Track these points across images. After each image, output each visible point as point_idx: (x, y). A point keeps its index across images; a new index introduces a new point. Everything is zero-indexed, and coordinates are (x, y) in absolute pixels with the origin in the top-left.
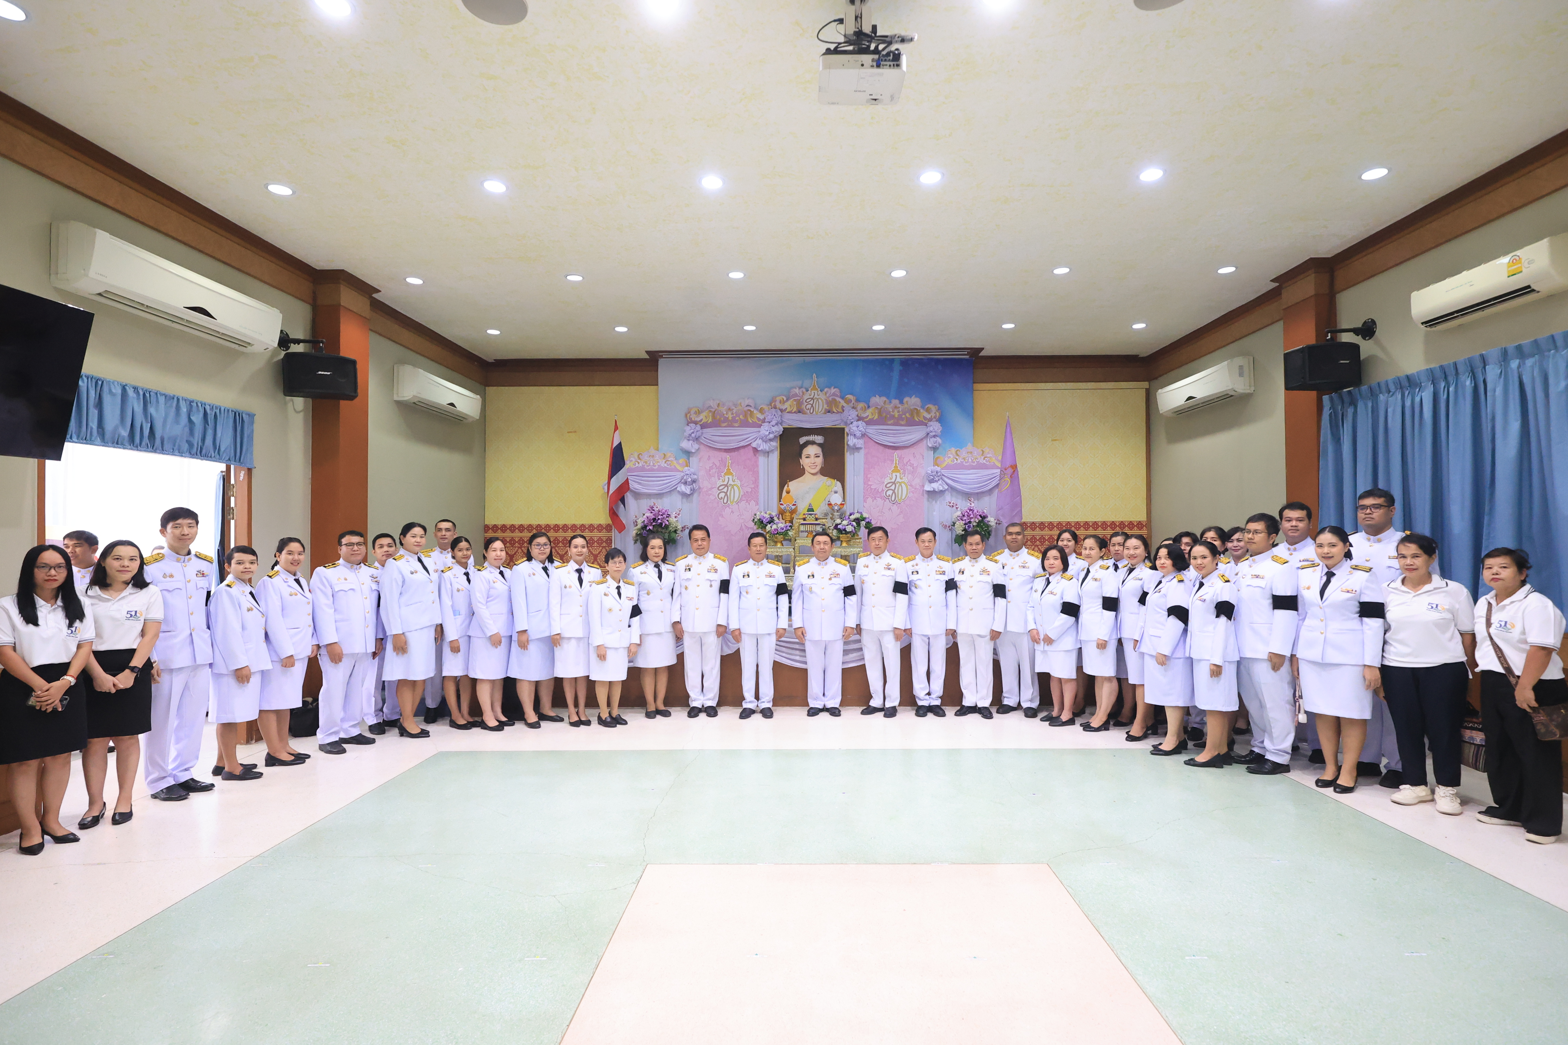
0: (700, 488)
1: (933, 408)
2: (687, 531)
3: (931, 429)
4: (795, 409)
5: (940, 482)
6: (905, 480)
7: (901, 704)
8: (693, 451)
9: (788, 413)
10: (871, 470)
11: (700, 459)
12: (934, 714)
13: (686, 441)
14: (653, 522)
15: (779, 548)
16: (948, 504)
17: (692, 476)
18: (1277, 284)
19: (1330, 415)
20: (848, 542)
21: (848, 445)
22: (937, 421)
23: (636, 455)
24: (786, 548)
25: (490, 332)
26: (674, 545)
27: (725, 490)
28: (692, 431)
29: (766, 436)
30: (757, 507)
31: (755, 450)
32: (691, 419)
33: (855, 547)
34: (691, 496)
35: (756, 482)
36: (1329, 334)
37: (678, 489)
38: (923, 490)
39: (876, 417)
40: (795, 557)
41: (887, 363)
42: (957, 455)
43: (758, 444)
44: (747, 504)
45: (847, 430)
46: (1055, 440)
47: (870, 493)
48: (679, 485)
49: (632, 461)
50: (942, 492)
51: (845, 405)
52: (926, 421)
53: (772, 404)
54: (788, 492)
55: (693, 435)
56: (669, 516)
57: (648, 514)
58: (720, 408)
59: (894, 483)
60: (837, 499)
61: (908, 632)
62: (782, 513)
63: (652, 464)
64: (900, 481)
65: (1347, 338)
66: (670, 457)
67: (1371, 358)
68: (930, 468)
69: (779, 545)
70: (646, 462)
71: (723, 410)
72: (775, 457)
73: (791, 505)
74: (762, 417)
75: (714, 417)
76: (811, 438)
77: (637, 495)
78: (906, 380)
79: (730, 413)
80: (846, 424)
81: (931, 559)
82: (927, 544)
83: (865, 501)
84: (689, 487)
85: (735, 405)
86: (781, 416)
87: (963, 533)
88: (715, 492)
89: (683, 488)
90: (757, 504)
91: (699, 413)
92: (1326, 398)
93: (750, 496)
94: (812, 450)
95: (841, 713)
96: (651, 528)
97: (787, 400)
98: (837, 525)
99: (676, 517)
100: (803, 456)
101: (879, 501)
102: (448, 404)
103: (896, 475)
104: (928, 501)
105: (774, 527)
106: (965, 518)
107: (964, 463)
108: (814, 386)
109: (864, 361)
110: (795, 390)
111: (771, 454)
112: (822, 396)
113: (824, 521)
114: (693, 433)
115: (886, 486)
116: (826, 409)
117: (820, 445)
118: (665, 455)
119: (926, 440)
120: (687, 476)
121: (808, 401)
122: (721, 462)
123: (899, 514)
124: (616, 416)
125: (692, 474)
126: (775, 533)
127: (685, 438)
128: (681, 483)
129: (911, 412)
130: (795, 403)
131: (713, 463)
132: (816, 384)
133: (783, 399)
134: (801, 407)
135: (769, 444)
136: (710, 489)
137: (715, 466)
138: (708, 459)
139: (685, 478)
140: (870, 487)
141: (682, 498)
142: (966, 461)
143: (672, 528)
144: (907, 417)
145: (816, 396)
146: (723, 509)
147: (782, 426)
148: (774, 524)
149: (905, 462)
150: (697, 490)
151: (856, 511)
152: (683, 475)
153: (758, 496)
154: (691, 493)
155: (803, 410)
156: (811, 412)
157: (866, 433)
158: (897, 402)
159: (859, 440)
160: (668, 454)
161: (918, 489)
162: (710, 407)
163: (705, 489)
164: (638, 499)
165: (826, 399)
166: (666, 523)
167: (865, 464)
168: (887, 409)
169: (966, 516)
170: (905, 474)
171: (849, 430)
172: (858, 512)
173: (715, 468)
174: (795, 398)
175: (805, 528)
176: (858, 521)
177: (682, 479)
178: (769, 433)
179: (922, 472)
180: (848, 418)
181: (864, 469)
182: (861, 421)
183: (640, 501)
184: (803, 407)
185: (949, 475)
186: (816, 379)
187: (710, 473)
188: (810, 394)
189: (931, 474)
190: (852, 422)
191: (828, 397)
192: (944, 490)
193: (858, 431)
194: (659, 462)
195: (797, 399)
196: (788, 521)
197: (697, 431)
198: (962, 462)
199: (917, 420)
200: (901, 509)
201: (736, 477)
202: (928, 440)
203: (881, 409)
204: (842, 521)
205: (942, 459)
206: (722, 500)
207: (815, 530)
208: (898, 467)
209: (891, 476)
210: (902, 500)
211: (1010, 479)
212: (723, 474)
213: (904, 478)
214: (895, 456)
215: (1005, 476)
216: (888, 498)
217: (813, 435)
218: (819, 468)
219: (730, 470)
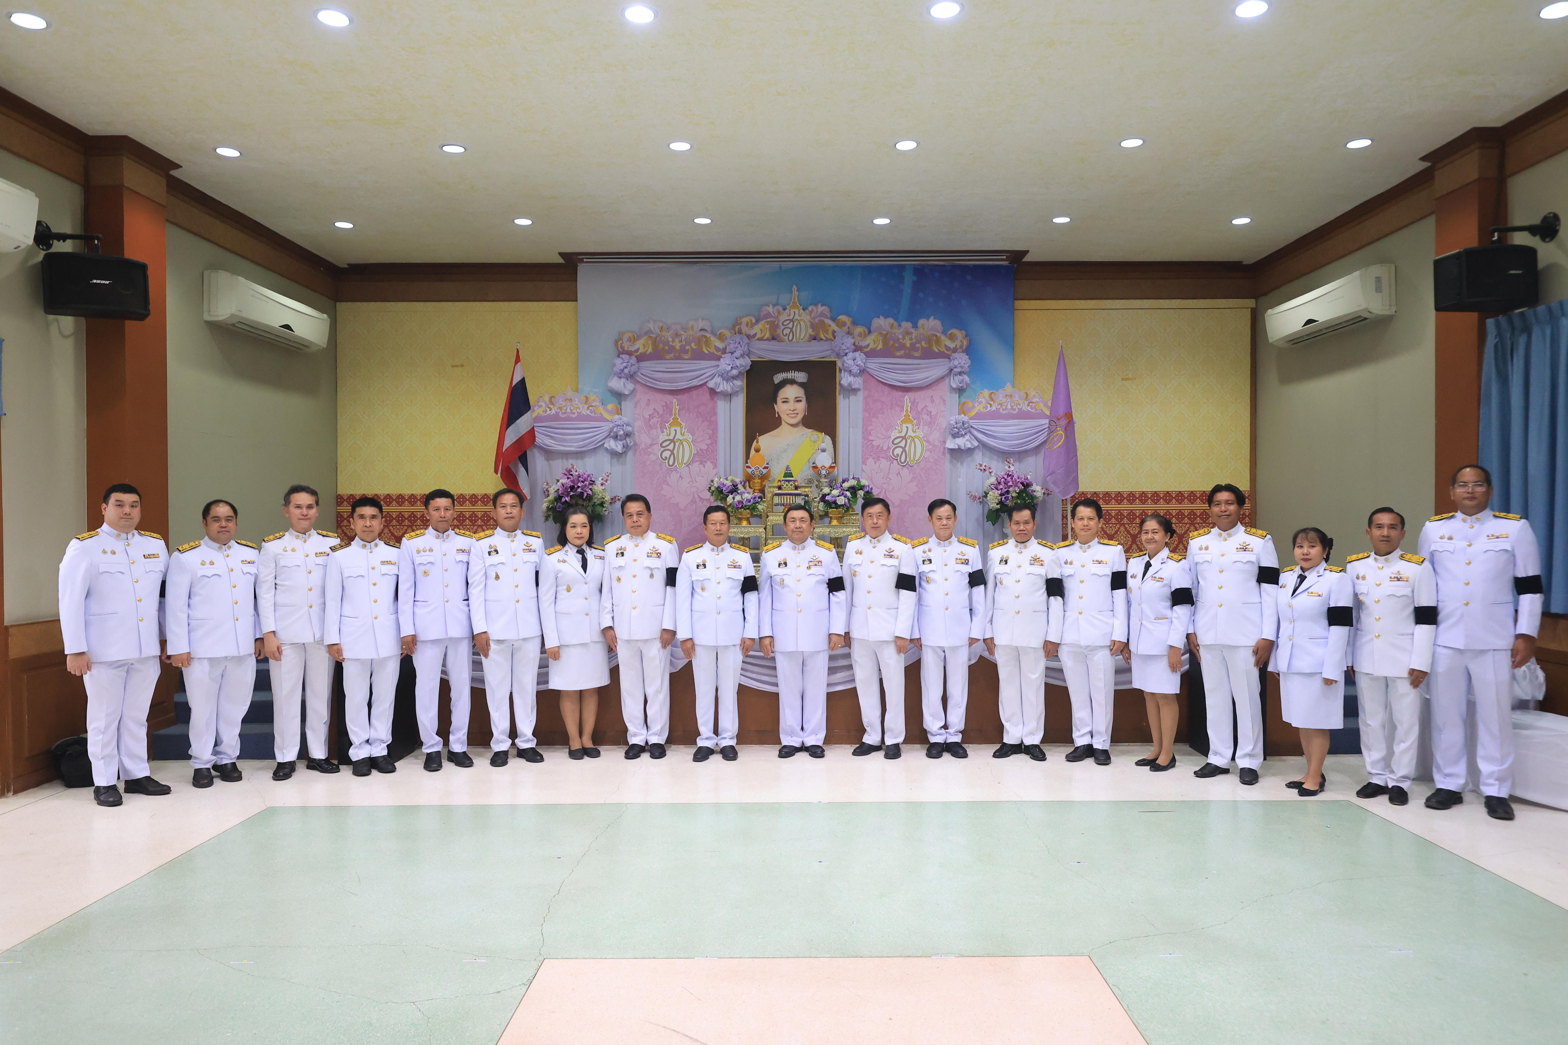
0: (635, 444)
1: (959, 334)
2: (618, 504)
3: (956, 363)
4: (768, 335)
5: (967, 437)
6: (920, 433)
7: (907, 741)
8: (627, 393)
9: (759, 339)
10: (873, 419)
11: (636, 404)
12: (952, 755)
13: (616, 378)
14: (571, 491)
15: (745, 527)
16: (979, 467)
17: (624, 428)
18: (1426, 164)
19: (1496, 346)
20: (839, 519)
21: (840, 385)
22: (963, 352)
23: (547, 399)
24: (755, 527)
25: (339, 224)
26: (603, 522)
27: (671, 447)
28: (625, 364)
29: (728, 372)
30: (716, 470)
31: (713, 392)
32: (622, 347)
33: (849, 527)
34: (623, 455)
35: (714, 437)
36: (1496, 234)
37: (605, 445)
38: (945, 448)
39: (880, 346)
40: (766, 540)
41: (895, 271)
42: (992, 400)
43: (716, 383)
44: (701, 466)
45: (839, 364)
46: (1127, 379)
47: (872, 451)
48: (608, 439)
49: (540, 406)
50: (970, 451)
51: (836, 328)
52: (949, 353)
53: (736, 328)
54: (757, 450)
55: (626, 371)
56: (593, 483)
57: (564, 481)
58: (664, 333)
59: (904, 438)
60: (824, 460)
61: (917, 643)
62: (748, 479)
63: (569, 411)
64: (913, 435)
65: (1520, 239)
66: (594, 401)
67: (1550, 267)
68: (954, 418)
69: (744, 523)
70: (561, 408)
71: (668, 336)
72: (739, 403)
73: (761, 469)
74: (721, 346)
75: (655, 345)
76: (790, 375)
77: (549, 454)
78: (921, 295)
79: (677, 340)
80: (838, 355)
81: (950, 543)
82: (945, 522)
83: (864, 463)
84: (621, 443)
85: (685, 329)
86: (748, 343)
87: (998, 506)
88: (657, 450)
89: (612, 444)
90: (715, 466)
91: (634, 339)
92: (1490, 323)
93: (705, 455)
94: (791, 392)
95: (825, 753)
96: (568, 499)
97: (757, 321)
98: (824, 496)
99: (602, 484)
100: (779, 400)
101: (884, 463)
102: (280, 326)
103: (907, 427)
104: (951, 462)
105: (738, 498)
106: (1001, 487)
107: (1001, 410)
108: (794, 303)
109: (865, 268)
110: (767, 308)
111: (734, 399)
112: (806, 317)
113: (807, 490)
115: (893, 442)
116: (810, 335)
117: (801, 385)
118: (587, 398)
119: (949, 378)
120: (619, 427)
121: (785, 323)
122: (665, 408)
123: (912, 481)
124: (518, 344)
125: (625, 425)
126: (740, 506)
127: (615, 374)
128: (610, 437)
129: (929, 340)
130: (767, 326)
131: (654, 409)
132: (796, 300)
133: (751, 320)
134: (776, 331)
135: (731, 383)
136: (650, 445)
137: (656, 413)
138: (647, 404)
139: (615, 430)
140: (872, 443)
141: (611, 458)
142: (1004, 407)
143: (598, 500)
144: (922, 346)
145: (797, 317)
146: (668, 473)
147: (749, 358)
148: (738, 493)
149: (919, 409)
150: (631, 446)
151: (852, 477)
152: (612, 426)
153: (717, 455)
154: (623, 451)
155: (778, 335)
156: (790, 339)
157: (866, 368)
158: (908, 325)
159: (856, 378)
160: (592, 397)
161: (938, 446)
162: (650, 331)
163: (643, 446)
164: (548, 459)
165: (810, 321)
166: (588, 493)
167: (865, 410)
168: (895, 334)
169: (1003, 484)
170: (920, 425)
171: (843, 365)
172: (853, 478)
173: (658, 416)
174: (768, 320)
175: (781, 500)
176: (854, 491)
177: (610, 432)
178: (732, 367)
179: (943, 422)
180: (841, 347)
181: (863, 419)
182: (859, 351)
183: (551, 462)
184: (779, 331)
185: (980, 427)
186: (797, 293)
187: (651, 423)
188: (788, 314)
189: (956, 426)
190: (847, 353)
191: (814, 319)
192: (972, 447)
193: (855, 366)
194: (579, 408)
195: (772, 321)
196: (757, 490)
197: (632, 365)
198: (998, 409)
199: (937, 351)
200: (911, 474)
201: (686, 430)
202: (952, 378)
203: (887, 334)
204: (831, 491)
205: (970, 405)
206: (667, 461)
207: (794, 502)
208: (910, 416)
209: (900, 429)
210: (915, 462)
211: (1063, 433)
212: (668, 424)
213: (918, 431)
214: (905, 400)
215: (1058, 429)
216: (896, 458)
217: (793, 371)
218: (800, 417)
219: (678, 419)
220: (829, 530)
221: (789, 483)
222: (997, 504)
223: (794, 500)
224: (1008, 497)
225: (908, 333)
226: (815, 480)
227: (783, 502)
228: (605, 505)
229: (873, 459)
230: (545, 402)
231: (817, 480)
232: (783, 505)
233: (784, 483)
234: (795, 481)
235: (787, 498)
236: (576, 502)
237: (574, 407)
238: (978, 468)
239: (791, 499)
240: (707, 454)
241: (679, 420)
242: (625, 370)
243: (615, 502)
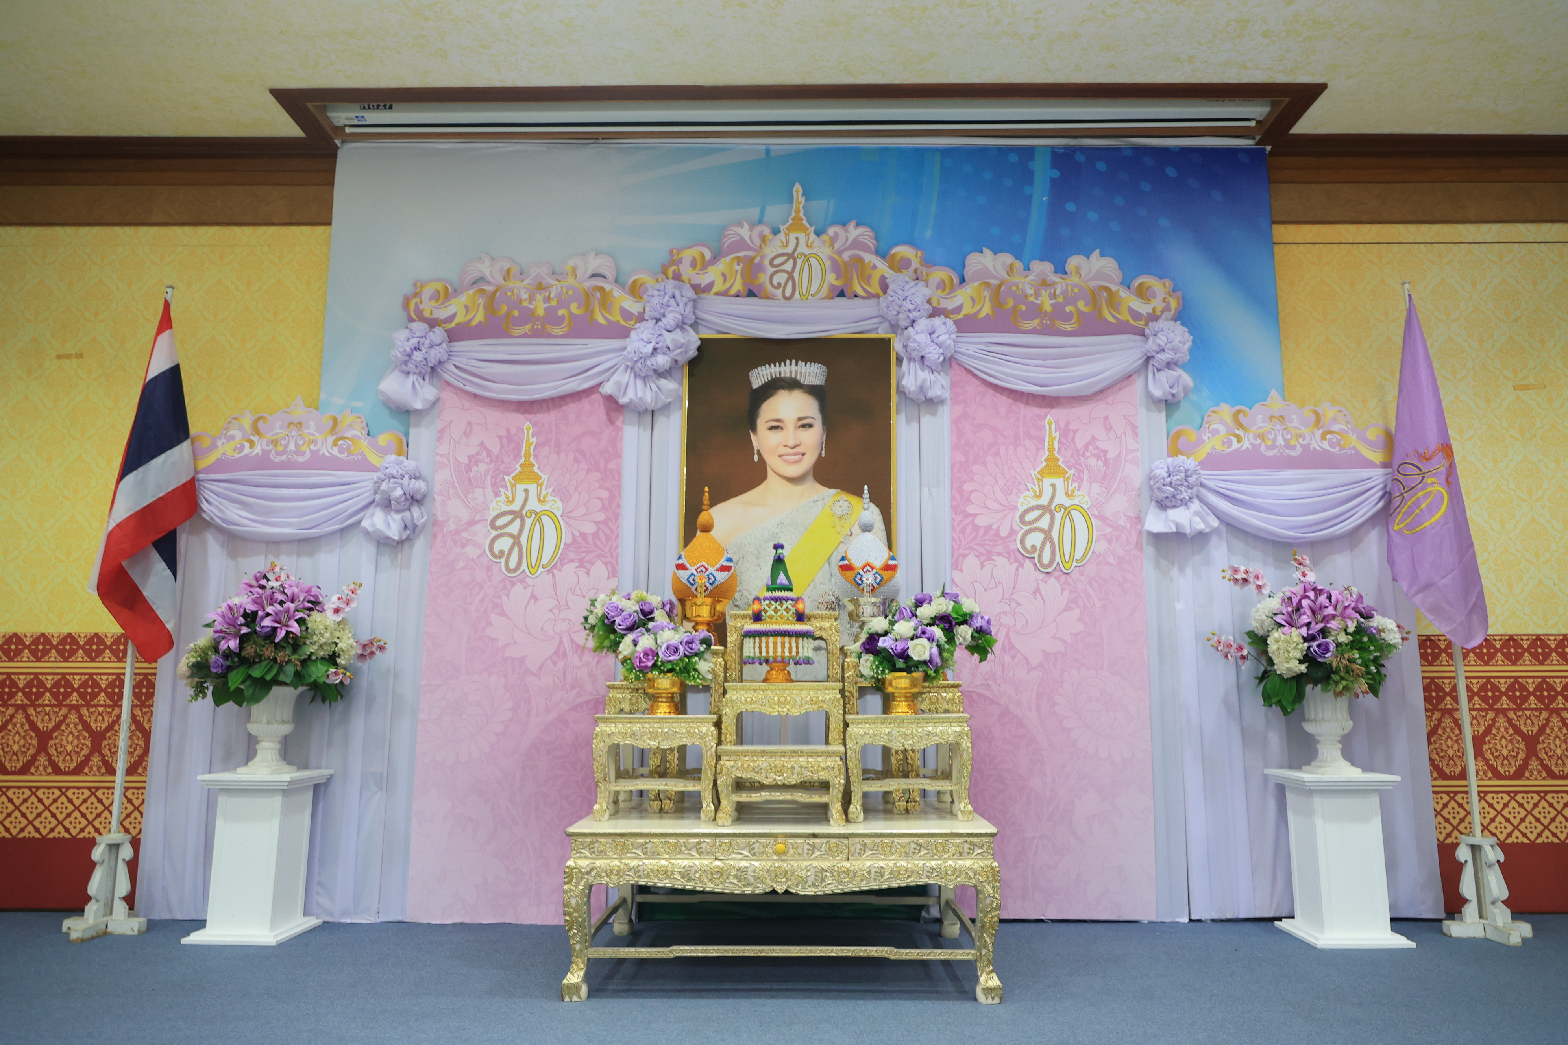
0: (435, 523)
1: (1158, 286)
3: (1162, 340)
4: (738, 286)
5: (1196, 505)
8: (418, 406)
9: (717, 294)
10: (976, 468)
11: (441, 432)
13: (396, 374)
14: (251, 624)
15: (662, 720)
16: (1230, 574)
17: (405, 482)
20: (913, 698)
21: (901, 392)
22: (1175, 319)
23: (247, 422)
24: (687, 721)
26: (339, 706)
27: (514, 528)
28: (414, 341)
29: (646, 360)
30: (613, 583)
31: (613, 405)
32: (418, 311)
34: (406, 546)
35: (611, 506)
37: (363, 524)
38: (1141, 532)
39: (987, 309)
40: (719, 754)
41: (1013, 158)
42: (1240, 426)
43: (618, 383)
44: (582, 573)
45: (897, 346)
46: (1526, 387)
47: (972, 541)
48: (371, 510)
49: (233, 438)
50: (1201, 538)
51: (888, 272)
52: (1140, 324)
53: (669, 271)
54: (707, 529)
55: (418, 356)
56: (314, 606)
57: (242, 600)
58: (511, 284)
59: (1046, 509)
60: (866, 553)
62: (681, 596)
63: (292, 447)
64: (1067, 502)
68: (1161, 463)
69: (663, 709)
71: (521, 289)
72: (673, 428)
73: (711, 570)
74: (634, 307)
75: (491, 308)
76: (787, 370)
77: (229, 537)
78: (1071, 207)
79: (539, 297)
80: (895, 327)
83: (956, 565)
84: (398, 517)
85: (558, 274)
86: (694, 301)
87: (1303, 668)
88: (482, 534)
89: (377, 520)
90: (613, 572)
91: (446, 295)
93: (591, 548)
94: (788, 406)
96: (233, 644)
97: (715, 259)
98: (873, 638)
99: (336, 612)
100: (762, 424)
101: (1003, 567)
103: (1053, 485)
104: (1157, 565)
105: (646, 642)
106: (1305, 619)
107: (1263, 449)
108: (797, 219)
110: (738, 229)
111: (660, 421)
112: (822, 249)
113: (826, 624)
114: (417, 349)
115: (1022, 517)
116: (832, 287)
117: (813, 391)
118: (335, 421)
119: (1143, 376)
120: (392, 480)
121: (777, 262)
122: (505, 441)
123: (1067, 608)
124: (169, 290)
125: (407, 476)
126: (650, 664)
127: (397, 366)
128: (377, 506)
129: (1092, 297)
130: (739, 268)
131: (482, 444)
132: (801, 214)
133: (703, 256)
134: (757, 278)
135: (654, 388)
136: (466, 524)
137: (485, 453)
138: (465, 433)
139: (384, 486)
140: (973, 521)
141: (377, 553)
142: (1269, 443)
143: (321, 646)
144: (1079, 312)
145: (802, 248)
146: (505, 588)
147: (697, 333)
148: (648, 630)
149: (1080, 444)
150: (424, 526)
151: (939, 593)
152: (378, 478)
153: (617, 546)
154: (404, 537)
155: (761, 287)
156: (788, 293)
157: (957, 356)
158: (1047, 267)
159: (936, 374)
160: (348, 419)
161: (1123, 527)
162: (482, 279)
163: (451, 526)
164: (233, 554)
165: (832, 259)
166: (290, 629)
167: (955, 447)
168: (1017, 287)
169: (1309, 613)
170: (1082, 480)
171: (905, 347)
172: (944, 594)
173: (487, 460)
174: (741, 254)
175: (760, 648)
176: (947, 626)
177: (376, 493)
178: (655, 349)
179: (1136, 476)
180: (900, 307)
181: (953, 466)
182: (942, 316)
183: (240, 560)
184: (763, 278)
185: (1221, 484)
186: (802, 199)
187: (472, 475)
188: (783, 243)
189: (1169, 479)
190: (914, 321)
191: (840, 253)
192: (1207, 530)
193: (935, 346)
194: (315, 442)
195: (745, 256)
196: (702, 623)
197: (431, 347)
198: (1256, 448)
199: (1111, 319)
200: (1066, 593)
201: (551, 490)
202: (1150, 376)
203: (1000, 286)
204: (892, 623)
205: (1193, 437)
206: (503, 560)
207: (794, 653)
208: (1058, 460)
209: (1036, 488)
210: (1075, 564)
211: (1443, 490)
212: (510, 478)
213: (1079, 493)
214: (1047, 426)
215: (1429, 481)
216: (1029, 555)
217: (794, 361)
218: (809, 461)
219: (533, 466)
220: (887, 731)
221: (781, 605)
222: (1301, 662)
223: (794, 649)
224: (1327, 644)
225: (1045, 284)
226: (845, 601)
227: (764, 654)
228: (338, 661)
229: (977, 556)
230: (241, 428)
231: (851, 601)
232: (767, 661)
233: (769, 606)
234: (796, 600)
235: (775, 644)
236: (256, 651)
237: (304, 439)
238: (1228, 576)
239: (787, 645)
240: (595, 545)
241: (536, 469)
242: (415, 353)
243: (372, 653)
